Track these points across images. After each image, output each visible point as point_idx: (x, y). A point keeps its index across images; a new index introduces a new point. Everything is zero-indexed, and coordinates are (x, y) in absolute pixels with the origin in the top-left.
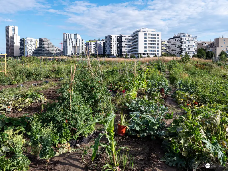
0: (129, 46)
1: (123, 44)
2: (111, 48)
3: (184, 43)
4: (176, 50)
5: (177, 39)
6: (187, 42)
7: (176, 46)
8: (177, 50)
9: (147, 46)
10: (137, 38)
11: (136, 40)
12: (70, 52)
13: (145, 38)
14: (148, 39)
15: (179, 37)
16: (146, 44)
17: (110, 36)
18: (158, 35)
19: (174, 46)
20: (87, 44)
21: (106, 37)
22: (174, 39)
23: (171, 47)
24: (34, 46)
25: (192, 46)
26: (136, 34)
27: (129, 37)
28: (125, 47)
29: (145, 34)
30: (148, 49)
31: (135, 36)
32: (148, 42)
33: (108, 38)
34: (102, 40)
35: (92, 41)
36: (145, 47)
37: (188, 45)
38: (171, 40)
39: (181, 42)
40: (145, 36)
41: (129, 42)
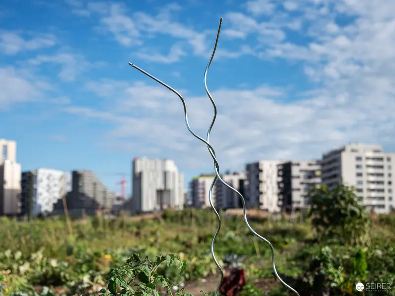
1: (295, 183)
2: (261, 193)
9: (365, 187)
10: (339, 168)
11: (333, 173)
12: (149, 203)
13: (358, 167)
14: (365, 171)
17: (257, 165)
18: (389, 159)
20: (194, 185)
21: (248, 167)
24: (57, 189)
26: (333, 157)
27: (310, 165)
28: (299, 190)
29: (359, 159)
31: (330, 163)
32: (365, 178)
33: (253, 168)
34: (235, 174)
35: (208, 176)
40: (359, 163)
41: (310, 177)
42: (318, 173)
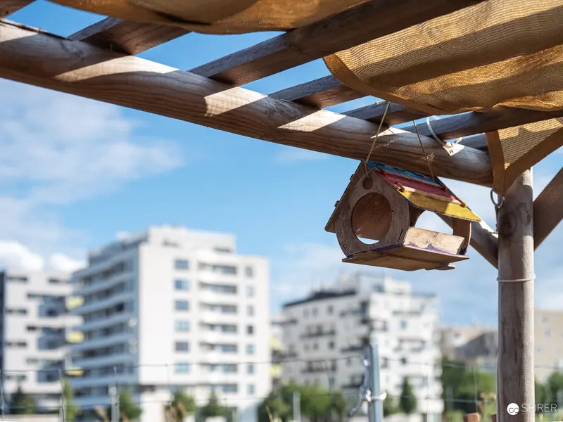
0: (52, 337)
3: (378, 325)
4: (334, 368)
5: (341, 304)
6: (394, 323)
7: (332, 345)
8: (342, 364)
9: (195, 336)
10: (132, 286)
13: (179, 285)
14: (195, 296)
15: (351, 293)
16: (183, 327)
18: (249, 272)
19: (323, 342)
22: (323, 305)
23: (299, 348)
25: (417, 345)
27: (53, 281)
28: (24, 343)
29: (181, 264)
30: (195, 355)
31: (107, 274)
32: (194, 316)
36: (181, 347)
37: (401, 341)
38: (297, 312)
39: (366, 321)
40: (181, 275)
41: (52, 313)
42: (73, 303)
